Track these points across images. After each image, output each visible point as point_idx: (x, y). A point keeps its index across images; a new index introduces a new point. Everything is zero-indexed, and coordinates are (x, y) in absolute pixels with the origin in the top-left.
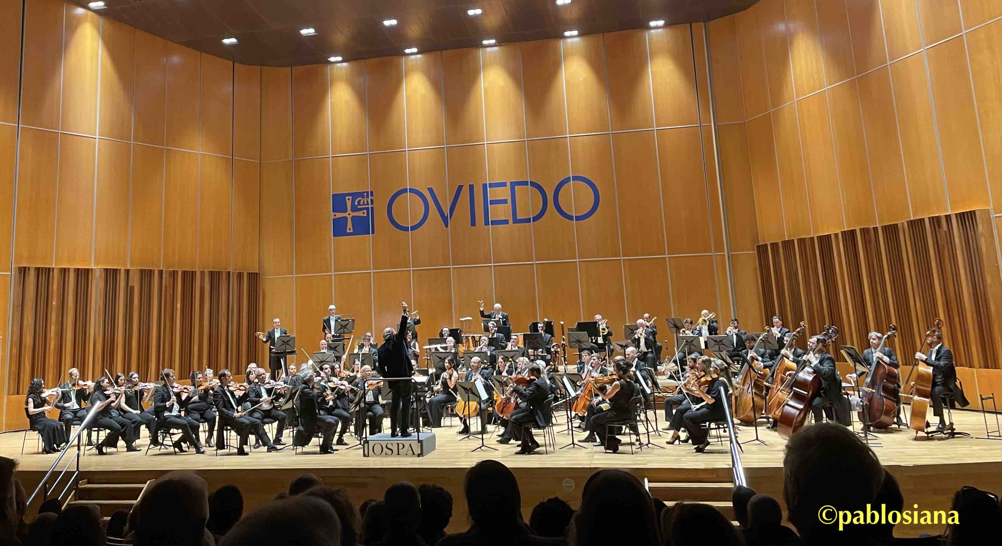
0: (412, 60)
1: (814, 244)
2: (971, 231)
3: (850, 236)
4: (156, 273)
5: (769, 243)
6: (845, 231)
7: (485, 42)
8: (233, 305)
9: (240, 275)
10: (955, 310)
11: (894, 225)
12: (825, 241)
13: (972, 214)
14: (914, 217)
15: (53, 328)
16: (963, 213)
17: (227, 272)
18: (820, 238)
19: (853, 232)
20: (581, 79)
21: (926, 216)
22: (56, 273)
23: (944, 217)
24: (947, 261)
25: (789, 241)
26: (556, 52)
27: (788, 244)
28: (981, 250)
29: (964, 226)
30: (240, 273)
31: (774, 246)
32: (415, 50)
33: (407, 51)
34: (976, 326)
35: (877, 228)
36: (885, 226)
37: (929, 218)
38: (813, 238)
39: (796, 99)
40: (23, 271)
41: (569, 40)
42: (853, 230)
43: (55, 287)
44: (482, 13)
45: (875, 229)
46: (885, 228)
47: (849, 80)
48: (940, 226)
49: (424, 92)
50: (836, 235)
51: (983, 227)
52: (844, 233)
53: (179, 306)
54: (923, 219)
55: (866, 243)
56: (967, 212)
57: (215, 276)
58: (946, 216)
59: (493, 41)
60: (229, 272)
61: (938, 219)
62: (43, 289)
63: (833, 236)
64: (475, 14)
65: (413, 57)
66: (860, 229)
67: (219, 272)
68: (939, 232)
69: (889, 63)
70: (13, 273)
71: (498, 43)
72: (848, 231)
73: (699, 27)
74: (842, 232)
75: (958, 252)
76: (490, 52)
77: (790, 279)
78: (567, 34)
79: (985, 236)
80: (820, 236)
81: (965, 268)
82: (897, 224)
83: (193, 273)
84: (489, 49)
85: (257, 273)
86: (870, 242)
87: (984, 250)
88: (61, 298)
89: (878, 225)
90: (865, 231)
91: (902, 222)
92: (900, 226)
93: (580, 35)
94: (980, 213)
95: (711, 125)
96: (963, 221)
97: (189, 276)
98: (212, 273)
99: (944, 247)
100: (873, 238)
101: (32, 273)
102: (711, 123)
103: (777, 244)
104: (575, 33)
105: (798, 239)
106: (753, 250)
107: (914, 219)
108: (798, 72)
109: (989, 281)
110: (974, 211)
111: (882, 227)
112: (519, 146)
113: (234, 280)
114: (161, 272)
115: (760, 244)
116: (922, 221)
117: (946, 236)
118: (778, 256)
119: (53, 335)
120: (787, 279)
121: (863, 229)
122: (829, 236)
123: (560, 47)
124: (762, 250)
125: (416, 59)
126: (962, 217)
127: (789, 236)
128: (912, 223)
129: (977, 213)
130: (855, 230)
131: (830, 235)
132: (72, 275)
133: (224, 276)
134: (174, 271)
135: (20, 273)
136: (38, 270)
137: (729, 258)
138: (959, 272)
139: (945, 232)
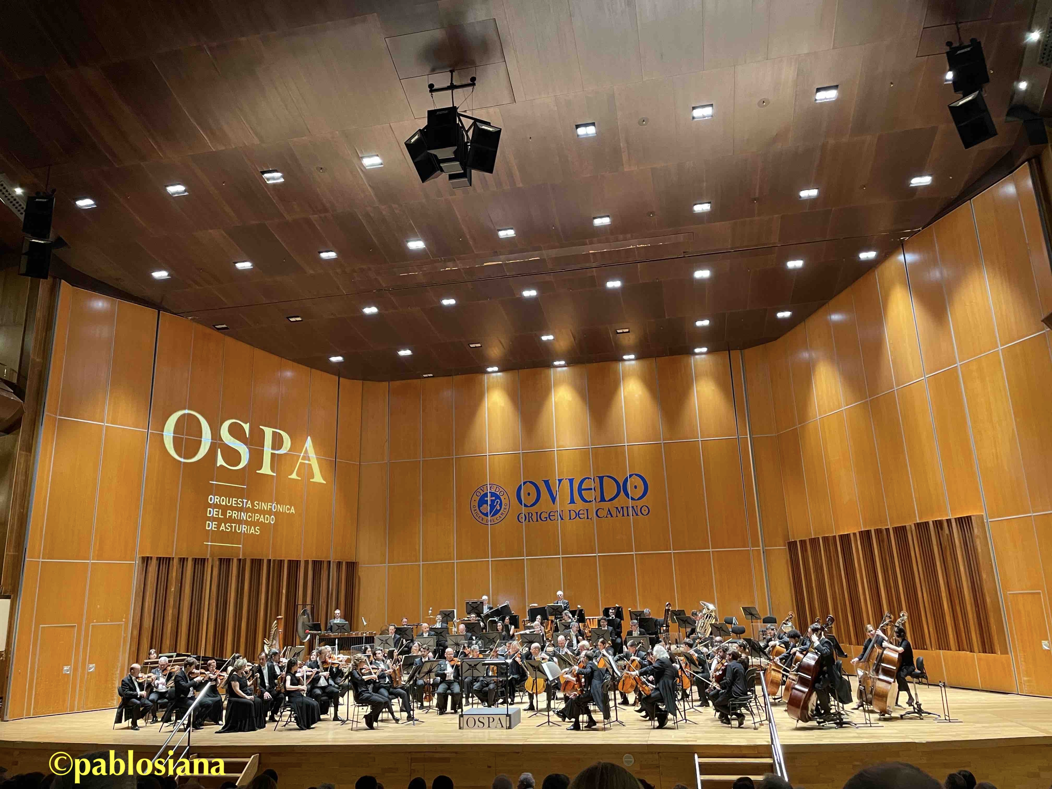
0: (493, 378)
1: (836, 542)
2: (968, 534)
3: (866, 535)
4: (265, 562)
5: (798, 540)
6: (862, 531)
7: (556, 363)
8: (332, 590)
9: (339, 564)
10: (957, 602)
11: (903, 526)
12: (845, 539)
13: (969, 518)
14: (919, 520)
15: (170, 612)
16: (961, 518)
17: (328, 561)
18: (841, 537)
19: (868, 532)
20: (636, 396)
21: (930, 520)
22: (176, 562)
23: (946, 521)
24: (949, 559)
25: (815, 538)
26: (616, 373)
27: (814, 541)
28: (977, 549)
29: (962, 529)
30: (340, 562)
31: (803, 542)
32: (496, 369)
33: (490, 369)
34: (975, 615)
35: (889, 529)
36: (896, 528)
37: (933, 521)
38: (835, 536)
39: (819, 416)
40: (146, 560)
41: (627, 363)
42: (868, 531)
43: (174, 574)
44: (554, 339)
45: (887, 530)
46: (896, 529)
47: (863, 401)
48: (942, 529)
49: (503, 405)
50: (854, 534)
51: (978, 530)
52: (861, 533)
53: (284, 591)
54: (928, 522)
55: (880, 542)
56: (964, 517)
57: (317, 565)
58: (947, 520)
59: (563, 363)
60: (330, 561)
61: (940, 522)
62: (163, 576)
63: (852, 536)
64: (548, 340)
65: (494, 374)
66: (875, 530)
67: (321, 561)
68: (942, 534)
69: (896, 389)
70: (137, 562)
71: (567, 364)
72: (864, 531)
73: (736, 354)
74: (859, 532)
75: (958, 551)
76: (560, 372)
77: (816, 571)
78: (625, 357)
79: (980, 539)
80: (841, 535)
81: (964, 565)
82: (905, 526)
83: (298, 562)
84: (559, 369)
85: (354, 563)
86: (883, 541)
87: (980, 550)
88: (180, 585)
89: (889, 527)
90: (878, 532)
91: (910, 524)
92: (908, 528)
93: (636, 359)
94: (975, 518)
95: (747, 438)
96: (961, 525)
97: (294, 565)
98: (314, 562)
99: (946, 548)
100: (885, 536)
101: (154, 563)
102: (747, 435)
103: (805, 541)
104: (632, 357)
105: (822, 537)
106: (785, 546)
107: (921, 522)
108: (820, 394)
109: (984, 576)
110: (970, 517)
111: (893, 528)
112: (584, 453)
113: (333, 568)
114: (269, 561)
115: (790, 541)
116: (927, 523)
117: (948, 537)
118: (806, 550)
119: (170, 618)
120: (814, 572)
121: (877, 529)
122: (848, 535)
123: (619, 370)
124: (792, 546)
125: (497, 376)
126: (960, 521)
127: (815, 534)
128: (918, 525)
129: (972, 518)
130: (871, 530)
131: (850, 534)
132: (190, 564)
133: (325, 565)
134: (281, 560)
135: (143, 562)
136: (159, 559)
137: (763, 552)
138: (959, 567)
139: (947, 534)
